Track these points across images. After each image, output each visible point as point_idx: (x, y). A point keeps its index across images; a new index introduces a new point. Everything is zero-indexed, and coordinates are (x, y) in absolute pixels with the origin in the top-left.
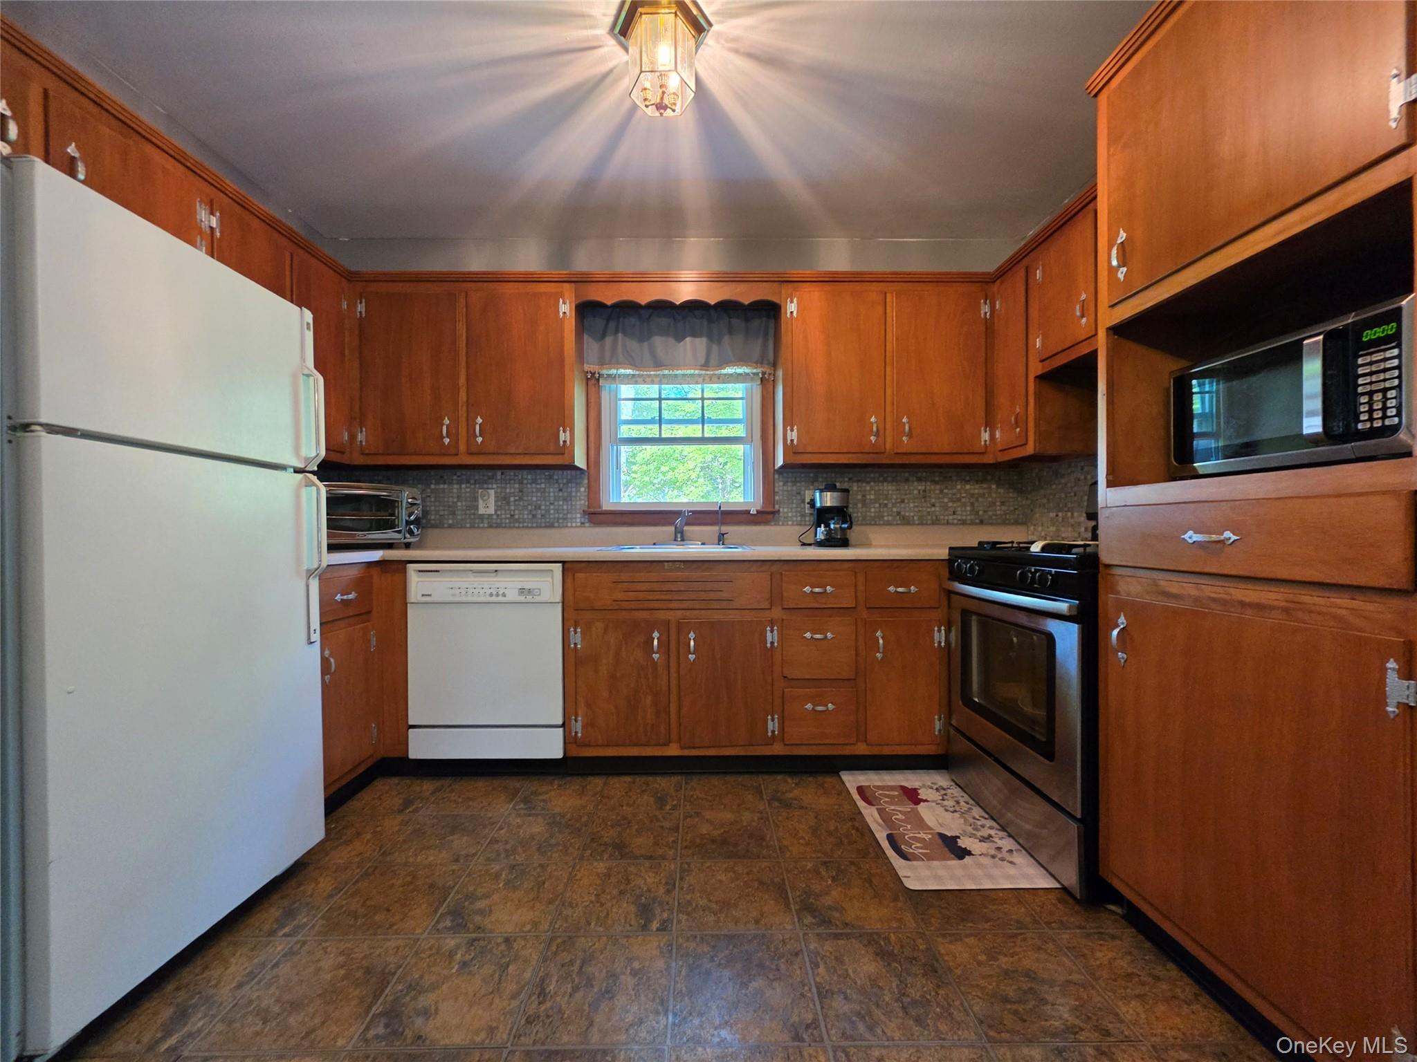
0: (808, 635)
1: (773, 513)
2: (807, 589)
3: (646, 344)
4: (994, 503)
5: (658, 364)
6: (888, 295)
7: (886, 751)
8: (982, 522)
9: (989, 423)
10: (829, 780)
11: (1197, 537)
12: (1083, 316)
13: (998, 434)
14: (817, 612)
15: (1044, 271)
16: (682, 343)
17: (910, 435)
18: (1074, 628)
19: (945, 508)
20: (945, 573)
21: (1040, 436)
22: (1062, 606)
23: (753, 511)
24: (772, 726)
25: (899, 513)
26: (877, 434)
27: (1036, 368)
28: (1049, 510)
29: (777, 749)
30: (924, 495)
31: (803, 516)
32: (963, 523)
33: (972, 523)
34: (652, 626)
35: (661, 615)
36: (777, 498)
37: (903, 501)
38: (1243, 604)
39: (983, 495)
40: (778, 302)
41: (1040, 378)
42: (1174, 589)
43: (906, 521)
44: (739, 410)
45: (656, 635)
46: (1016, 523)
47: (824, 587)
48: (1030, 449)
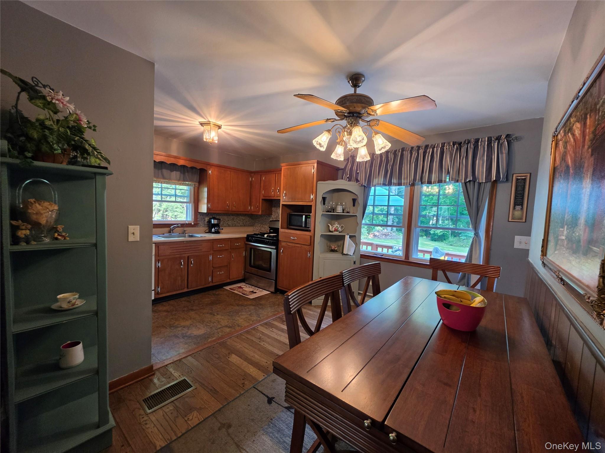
0: (219, 256)
1: (197, 224)
2: (219, 246)
3: (160, 171)
4: (247, 221)
5: (164, 178)
6: (232, 172)
7: (233, 280)
8: (244, 226)
9: (250, 205)
10: (222, 289)
11: (293, 238)
12: (273, 192)
13: (252, 208)
14: (220, 251)
15: (265, 178)
16: (172, 172)
17: (235, 207)
18: (275, 250)
19: (237, 222)
20: (245, 240)
21: (262, 211)
22: (274, 247)
23: (193, 224)
24: (210, 279)
25: (227, 224)
26: (228, 207)
27: (262, 197)
28: (259, 224)
29: (211, 285)
30: (233, 219)
31: (205, 224)
32: (241, 226)
33: (243, 226)
34: (181, 258)
35: (183, 255)
36: (198, 220)
37: (228, 221)
38: (297, 246)
39: (245, 219)
40: (206, 169)
41: (262, 199)
42: (289, 244)
43: (229, 226)
44: (187, 193)
45: (182, 261)
46: (251, 226)
47: (222, 245)
48: (260, 213)
